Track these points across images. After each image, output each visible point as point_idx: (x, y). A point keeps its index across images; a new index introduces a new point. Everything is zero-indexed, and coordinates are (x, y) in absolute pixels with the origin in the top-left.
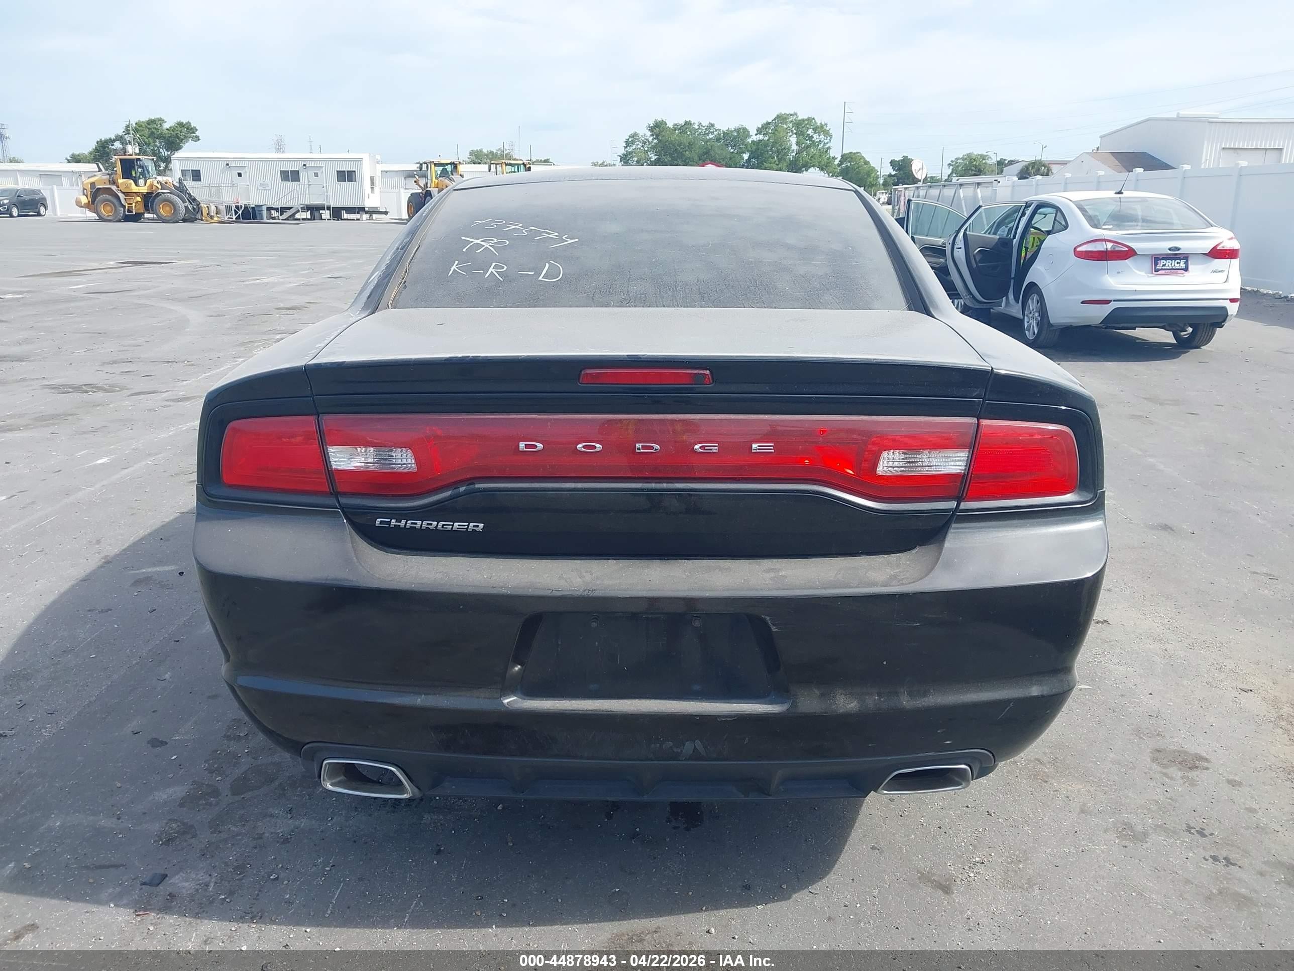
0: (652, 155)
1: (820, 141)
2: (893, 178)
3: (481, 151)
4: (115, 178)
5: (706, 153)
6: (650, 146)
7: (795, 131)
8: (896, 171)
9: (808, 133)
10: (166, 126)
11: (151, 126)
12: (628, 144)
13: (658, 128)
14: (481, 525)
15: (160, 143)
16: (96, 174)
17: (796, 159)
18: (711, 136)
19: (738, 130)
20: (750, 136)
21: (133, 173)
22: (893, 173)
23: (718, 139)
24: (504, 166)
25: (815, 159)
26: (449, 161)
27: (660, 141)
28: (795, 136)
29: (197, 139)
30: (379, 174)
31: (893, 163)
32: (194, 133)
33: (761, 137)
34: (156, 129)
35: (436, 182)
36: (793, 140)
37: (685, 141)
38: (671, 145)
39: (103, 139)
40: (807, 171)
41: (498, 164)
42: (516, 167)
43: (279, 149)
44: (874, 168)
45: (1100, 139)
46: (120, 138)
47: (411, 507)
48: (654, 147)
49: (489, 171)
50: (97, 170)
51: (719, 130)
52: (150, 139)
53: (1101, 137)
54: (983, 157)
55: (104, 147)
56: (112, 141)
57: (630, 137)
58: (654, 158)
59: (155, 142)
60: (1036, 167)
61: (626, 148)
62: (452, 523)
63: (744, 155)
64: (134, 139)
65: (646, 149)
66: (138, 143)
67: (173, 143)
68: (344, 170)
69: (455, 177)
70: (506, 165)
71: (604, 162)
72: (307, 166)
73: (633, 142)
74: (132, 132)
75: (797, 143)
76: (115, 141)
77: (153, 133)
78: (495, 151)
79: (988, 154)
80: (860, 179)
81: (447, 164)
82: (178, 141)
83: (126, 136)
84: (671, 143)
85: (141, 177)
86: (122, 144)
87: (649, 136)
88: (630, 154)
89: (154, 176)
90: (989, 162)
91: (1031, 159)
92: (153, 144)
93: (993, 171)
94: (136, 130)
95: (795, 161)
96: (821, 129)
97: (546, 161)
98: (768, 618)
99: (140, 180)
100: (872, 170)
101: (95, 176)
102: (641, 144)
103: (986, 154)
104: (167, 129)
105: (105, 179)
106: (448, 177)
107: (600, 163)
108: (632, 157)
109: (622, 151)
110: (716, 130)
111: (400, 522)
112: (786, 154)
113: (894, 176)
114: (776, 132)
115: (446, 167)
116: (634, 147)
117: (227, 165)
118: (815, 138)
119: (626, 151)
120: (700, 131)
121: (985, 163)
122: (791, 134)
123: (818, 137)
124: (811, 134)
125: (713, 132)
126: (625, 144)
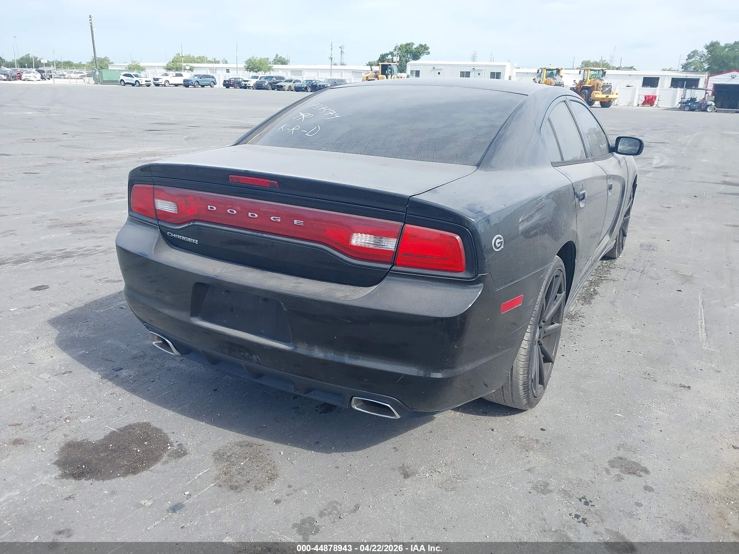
3: (589, 61)
4: (378, 74)
6: (705, 59)
10: (414, 47)
11: (407, 47)
12: (689, 57)
13: (712, 47)
14: (197, 241)
15: (410, 56)
16: (370, 72)
21: (386, 72)
24: (589, 71)
26: (555, 68)
27: (713, 55)
29: (429, 53)
30: (514, 74)
32: (427, 50)
34: (409, 48)
35: (546, 80)
37: (732, 55)
38: (720, 58)
39: (383, 54)
41: (586, 70)
42: (597, 71)
43: (474, 60)
46: (391, 53)
47: (178, 229)
48: (707, 60)
49: (580, 74)
50: (371, 70)
52: (406, 54)
55: (383, 58)
56: (387, 55)
57: (692, 52)
58: (706, 66)
59: (407, 55)
61: (687, 59)
62: (188, 238)
64: (398, 54)
65: (702, 61)
66: (399, 56)
67: (416, 55)
68: (495, 72)
69: (557, 77)
70: (591, 70)
71: (671, 69)
72: (475, 69)
73: (693, 56)
74: (397, 50)
76: (389, 54)
77: (407, 50)
78: (598, 62)
81: (554, 70)
82: (419, 54)
83: (394, 52)
84: (720, 56)
85: (390, 74)
86: (392, 56)
87: (705, 52)
88: (689, 64)
89: (396, 74)
92: (406, 56)
94: (400, 49)
97: (631, 68)
99: (389, 76)
101: (369, 73)
102: (699, 58)
104: (415, 48)
105: (373, 75)
106: (553, 77)
107: (668, 69)
108: (691, 66)
109: (684, 62)
111: (174, 235)
115: (554, 71)
116: (694, 59)
117: (434, 68)
119: (688, 62)
126: (687, 57)
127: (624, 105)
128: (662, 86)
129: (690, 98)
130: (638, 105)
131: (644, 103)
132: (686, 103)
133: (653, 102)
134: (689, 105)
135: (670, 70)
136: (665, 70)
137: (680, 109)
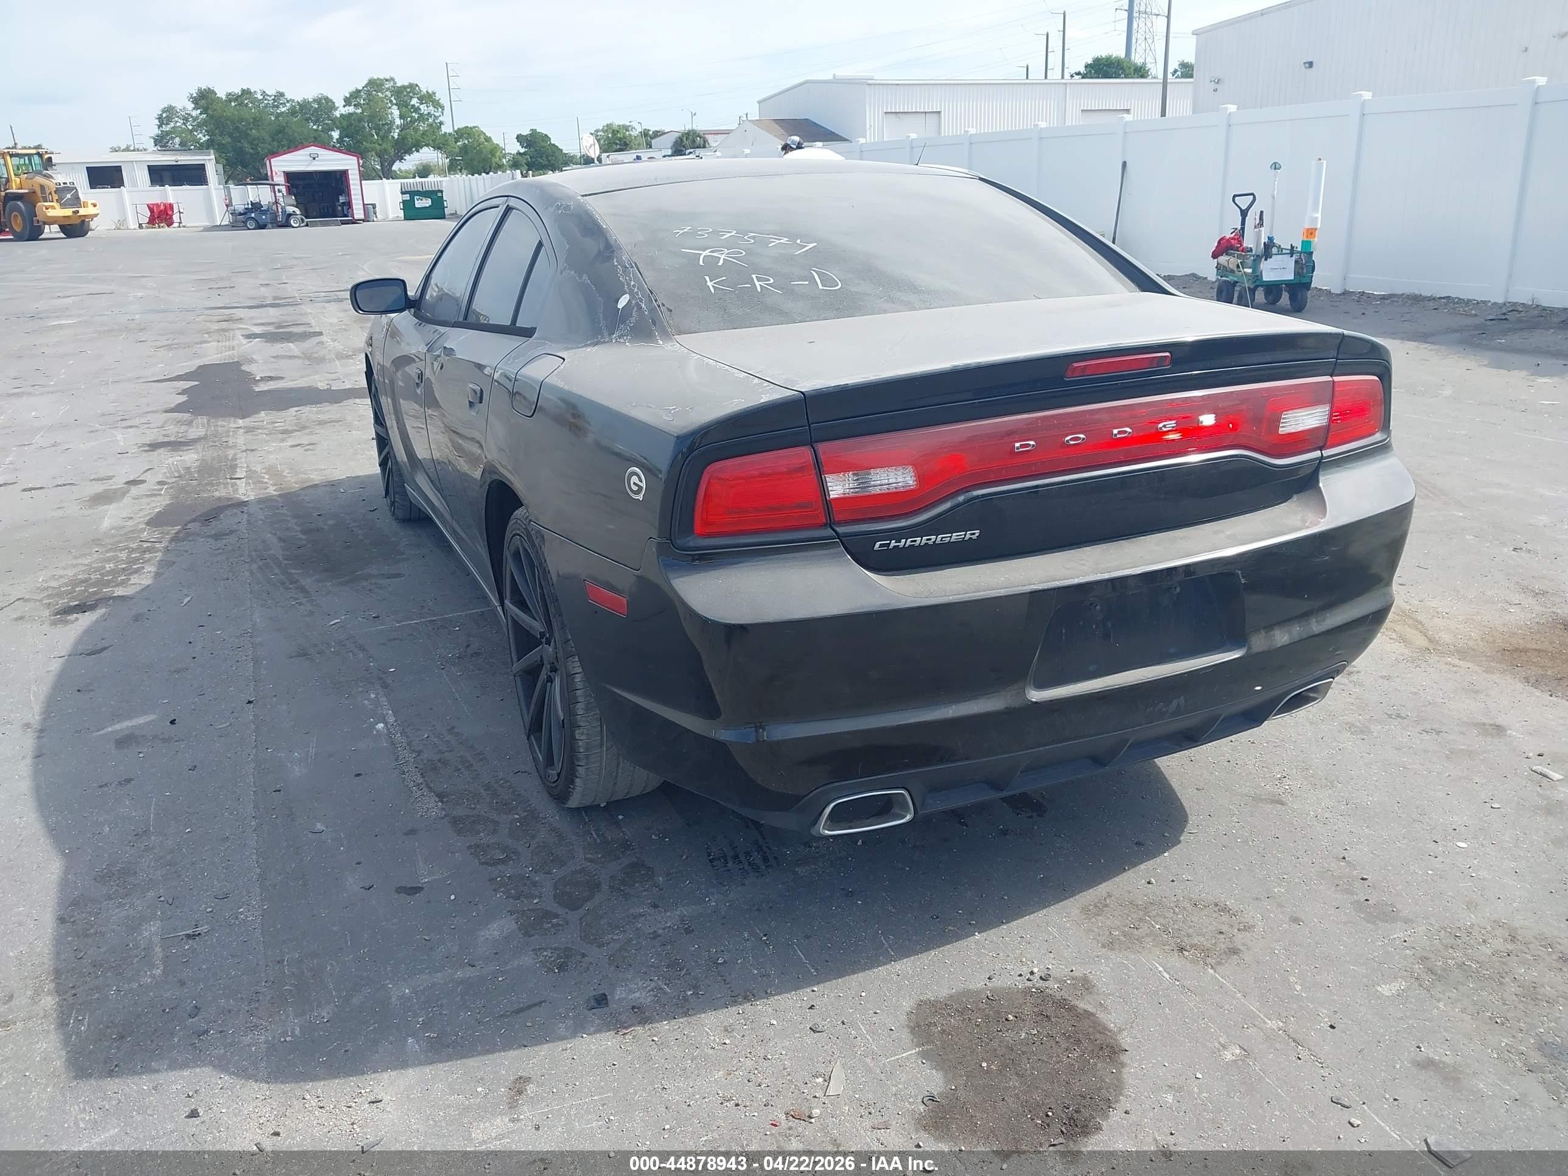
0: (200, 135)
1: (429, 113)
2: (526, 157)
5: (280, 132)
6: (196, 123)
7: (394, 101)
8: (526, 147)
9: (412, 103)
12: (162, 121)
13: (204, 98)
14: (977, 532)
17: (402, 139)
18: (283, 110)
19: (318, 101)
20: (336, 109)
22: (522, 150)
23: (293, 112)
25: (427, 136)
27: (209, 116)
28: (395, 107)
31: (519, 138)
33: (351, 109)
36: (396, 112)
37: (247, 116)
38: (229, 123)
40: (418, 151)
44: (498, 145)
45: (758, 105)
47: (911, 525)
48: (200, 125)
51: (293, 101)
53: (759, 102)
54: (626, 128)
57: (164, 111)
58: (204, 138)
60: (691, 137)
61: (160, 126)
62: (950, 535)
63: (333, 133)
65: (190, 127)
70: (12, 157)
73: (169, 119)
75: (401, 117)
79: (631, 124)
80: (483, 159)
84: (228, 118)
87: (190, 109)
88: (167, 135)
90: (634, 133)
91: (681, 129)
93: (639, 144)
95: (403, 139)
96: (429, 98)
98: (1240, 572)
100: (496, 148)
102: (182, 122)
103: (628, 124)
107: (122, 148)
108: (172, 138)
109: (156, 131)
110: (288, 101)
111: (900, 542)
112: (390, 131)
113: (524, 154)
114: (371, 103)
116: (172, 125)
118: (422, 110)
119: (162, 131)
120: (266, 102)
121: (630, 135)
122: (390, 105)
123: (426, 108)
124: (417, 105)
125: (285, 104)
126: (157, 121)
127: (107, 228)
128: (134, 184)
129: (250, 203)
130: (140, 226)
131: (152, 221)
132: (244, 214)
133: (171, 218)
134: (253, 218)
135: (127, 149)
136: (117, 151)
137: (233, 226)
